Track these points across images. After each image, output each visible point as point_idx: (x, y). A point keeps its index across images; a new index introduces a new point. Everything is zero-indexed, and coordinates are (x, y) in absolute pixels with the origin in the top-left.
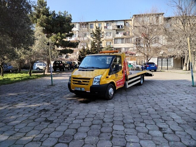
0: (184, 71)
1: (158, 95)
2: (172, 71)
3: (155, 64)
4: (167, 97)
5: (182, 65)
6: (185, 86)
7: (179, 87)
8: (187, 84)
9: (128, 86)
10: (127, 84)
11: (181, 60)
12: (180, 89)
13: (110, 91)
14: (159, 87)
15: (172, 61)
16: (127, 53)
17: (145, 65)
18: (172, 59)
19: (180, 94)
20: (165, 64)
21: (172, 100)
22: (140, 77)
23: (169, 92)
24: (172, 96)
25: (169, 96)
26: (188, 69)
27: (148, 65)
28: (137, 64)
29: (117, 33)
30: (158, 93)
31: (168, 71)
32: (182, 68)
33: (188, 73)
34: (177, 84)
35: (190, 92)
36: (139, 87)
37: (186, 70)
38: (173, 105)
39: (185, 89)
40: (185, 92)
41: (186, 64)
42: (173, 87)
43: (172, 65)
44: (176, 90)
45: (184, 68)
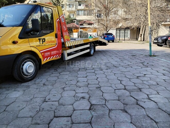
0: (139, 41)
1: (107, 69)
2: (128, 42)
3: (113, 35)
4: (119, 72)
5: (138, 36)
6: (142, 56)
7: (135, 58)
8: (143, 54)
9: (67, 58)
10: (66, 55)
11: (137, 30)
12: (136, 60)
13: (24, 67)
14: (112, 57)
15: (129, 33)
16: (86, 22)
17: (103, 36)
18: (129, 31)
19: (136, 67)
20: (123, 36)
21: (124, 79)
22: (88, 46)
23: (122, 64)
24: (126, 70)
25: (122, 70)
26: (142, 40)
27: (106, 36)
28: (97, 36)
29: (80, 5)
30: (107, 66)
31: (125, 42)
32: (137, 39)
33: (143, 43)
34: (133, 54)
35: (148, 63)
36: (88, 58)
37: (140, 40)
38: (125, 89)
39: (142, 59)
40: (142, 63)
41: (141, 35)
42: (127, 57)
43: (129, 37)
44: (131, 61)
45: (139, 39)
